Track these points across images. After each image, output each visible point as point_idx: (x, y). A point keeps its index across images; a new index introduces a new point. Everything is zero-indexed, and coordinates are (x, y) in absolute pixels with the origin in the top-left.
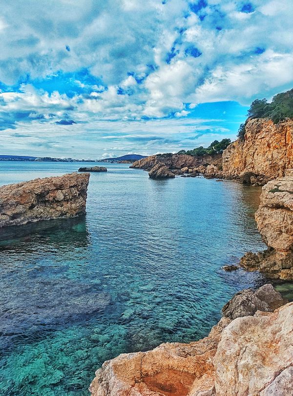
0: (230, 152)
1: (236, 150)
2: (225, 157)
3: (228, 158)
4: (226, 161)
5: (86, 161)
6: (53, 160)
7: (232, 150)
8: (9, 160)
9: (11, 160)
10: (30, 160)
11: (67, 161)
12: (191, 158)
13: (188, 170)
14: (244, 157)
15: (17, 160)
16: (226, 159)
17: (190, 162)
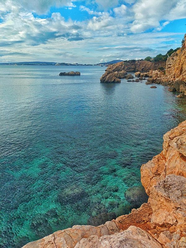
0: (173, 59)
1: (178, 58)
2: (168, 63)
3: (170, 65)
4: (169, 67)
5: (87, 65)
6: (66, 65)
7: (175, 58)
8: (41, 65)
9: (42, 65)
10: (52, 65)
11: (75, 65)
12: (150, 63)
13: (140, 74)
14: (181, 64)
15: (45, 65)
16: (169, 66)
17: (149, 66)
